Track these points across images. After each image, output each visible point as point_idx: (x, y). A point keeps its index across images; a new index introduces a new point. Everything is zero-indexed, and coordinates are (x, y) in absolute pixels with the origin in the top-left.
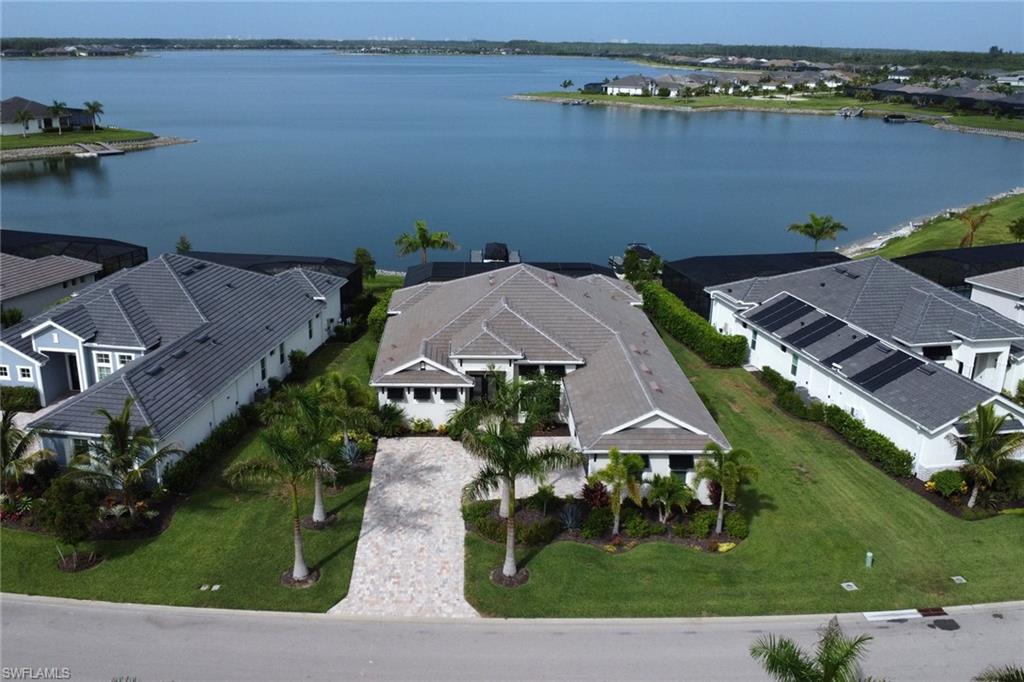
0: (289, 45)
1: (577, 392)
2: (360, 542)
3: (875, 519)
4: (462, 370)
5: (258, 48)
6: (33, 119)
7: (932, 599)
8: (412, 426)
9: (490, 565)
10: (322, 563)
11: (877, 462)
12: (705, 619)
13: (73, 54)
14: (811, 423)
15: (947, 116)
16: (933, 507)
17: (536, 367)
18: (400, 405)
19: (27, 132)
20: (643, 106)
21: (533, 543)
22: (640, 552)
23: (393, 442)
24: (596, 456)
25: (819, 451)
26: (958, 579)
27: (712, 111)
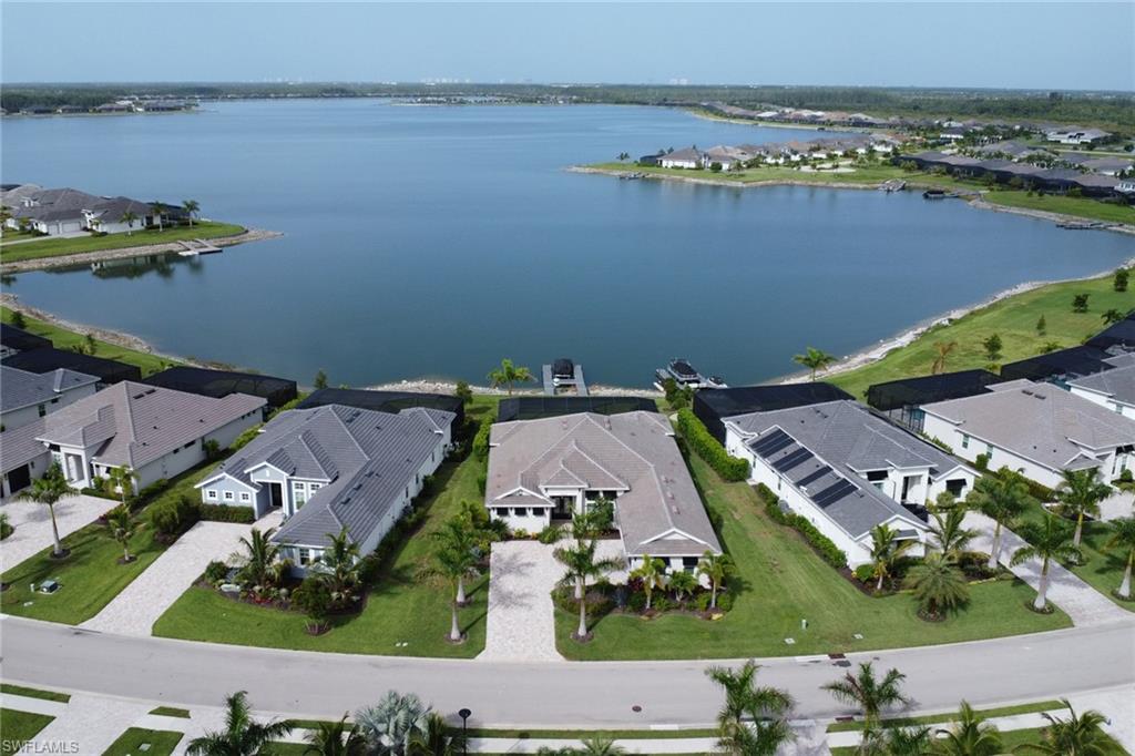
0: (343, 92)
1: (624, 511)
2: (488, 615)
3: (814, 597)
4: (547, 496)
5: (312, 97)
6: (137, 218)
7: (839, 648)
8: (513, 533)
9: (570, 629)
10: (467, 629)
11: (825, 557)
12: (699, 661)
13: (129, 109)
14: (787, 528)
15: (984, 191)
16: (855, 589)
17: (597, 492)
18: (505, 519)
19: (132, 229)
20: (696, 180)
21: (598, 614)
22: (663, 620)
23: (501, 544)
24: (636, 559)
25: (788, 549)
26: (858, 636)
27: (762, 186)
